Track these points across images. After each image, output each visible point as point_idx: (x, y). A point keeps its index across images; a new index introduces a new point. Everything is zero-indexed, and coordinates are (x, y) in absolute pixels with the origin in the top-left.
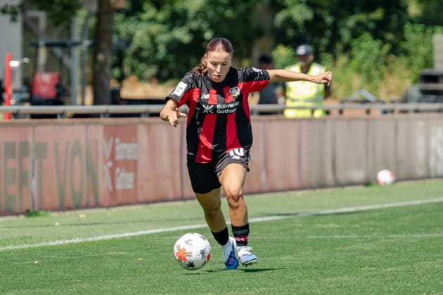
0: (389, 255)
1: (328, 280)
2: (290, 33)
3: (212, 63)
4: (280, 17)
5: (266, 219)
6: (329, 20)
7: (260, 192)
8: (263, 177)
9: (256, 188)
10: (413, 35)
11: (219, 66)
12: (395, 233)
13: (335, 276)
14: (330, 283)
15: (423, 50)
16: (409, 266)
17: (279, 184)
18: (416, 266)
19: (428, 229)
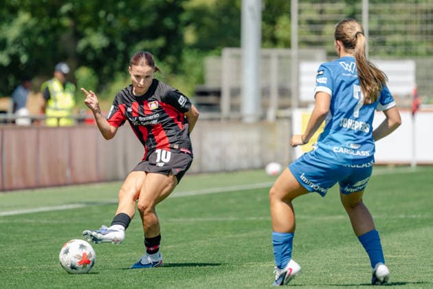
0: (169, 235)
1: (120, 255)
2: (90, 57)
3: (135, 76)
4: (82, 44)
5: (71, 206)
6: (121, 46)
7: (66, 185)
8: (68, 173)
9: (62, 181)
10: (189, 58)
11: (142, 80)
12: (175, 217)
13: (125, 252)
14: (122, 258)
15: (197, 70)
16: (185, 244)
17: (81, 178)
18: (191, 244)
19: (201, 214)
